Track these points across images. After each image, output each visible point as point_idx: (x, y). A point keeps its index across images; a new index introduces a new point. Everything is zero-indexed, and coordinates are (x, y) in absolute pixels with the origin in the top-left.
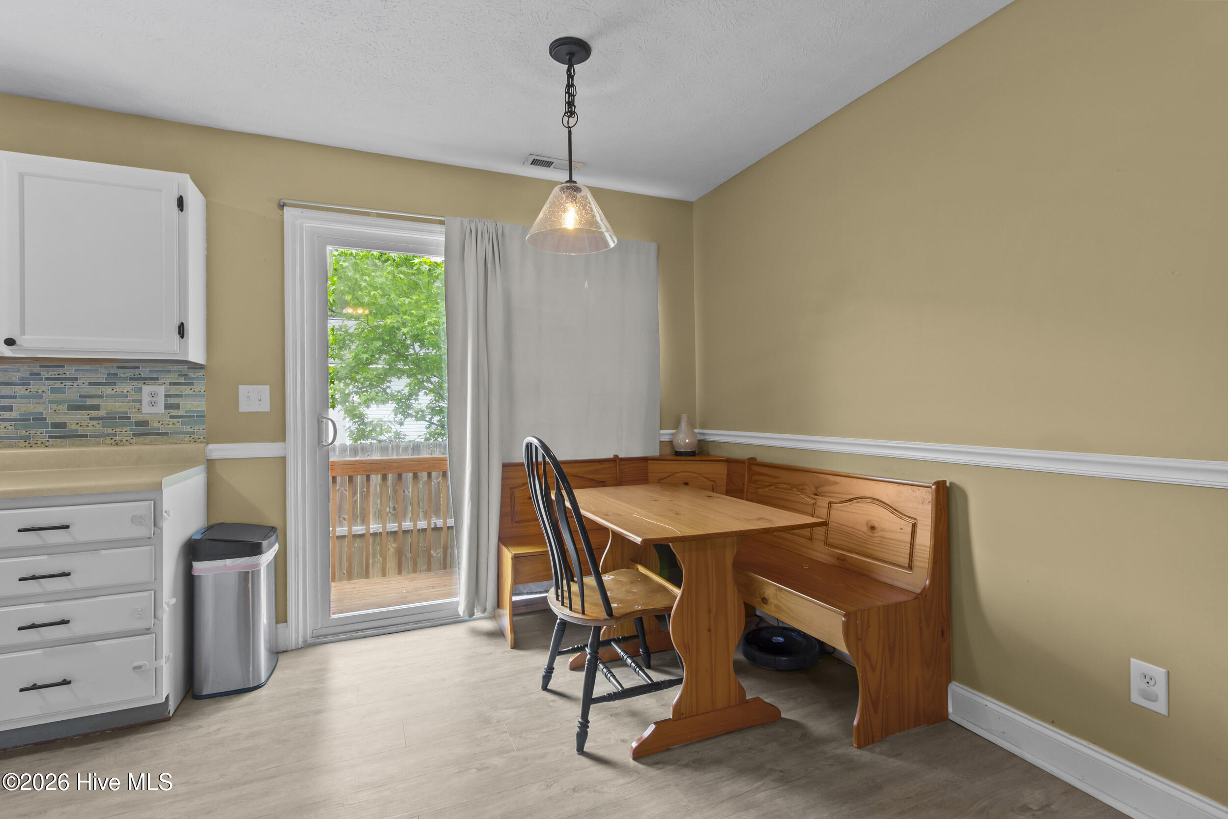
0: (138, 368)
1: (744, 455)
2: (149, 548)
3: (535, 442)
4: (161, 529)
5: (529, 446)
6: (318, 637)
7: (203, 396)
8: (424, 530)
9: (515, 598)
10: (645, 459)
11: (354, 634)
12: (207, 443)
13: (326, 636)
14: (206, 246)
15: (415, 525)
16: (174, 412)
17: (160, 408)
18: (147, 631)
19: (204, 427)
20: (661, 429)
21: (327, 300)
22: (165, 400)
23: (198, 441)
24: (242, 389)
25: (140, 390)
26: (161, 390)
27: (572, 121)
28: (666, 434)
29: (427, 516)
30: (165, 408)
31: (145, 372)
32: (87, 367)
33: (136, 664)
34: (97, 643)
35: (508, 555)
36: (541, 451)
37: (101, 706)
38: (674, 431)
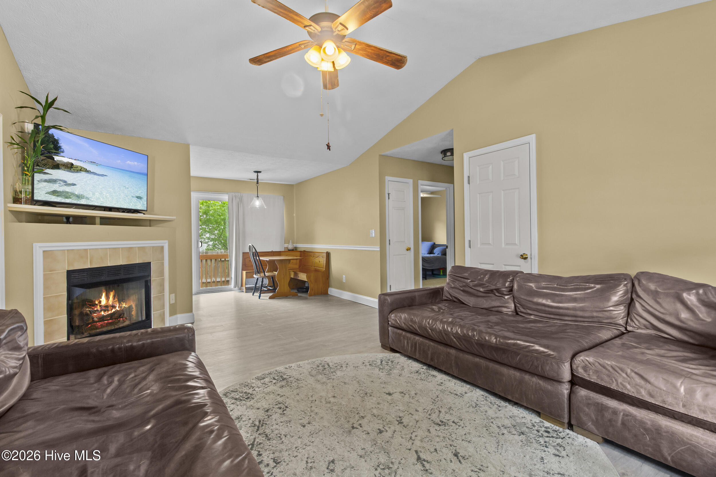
1: (302, 250)
3: (251, 245)
5: (250, 246)
8: (210, 282)
9: (246, 286)
10: (280, 252)
15: (206, 280)
20: (285, 244)
21: (199, 215)
27: (258, 185)
28: (286, 245)
29: (211, 278)
35: (244, 272)
36: (252, 246)
38: (288, 245)
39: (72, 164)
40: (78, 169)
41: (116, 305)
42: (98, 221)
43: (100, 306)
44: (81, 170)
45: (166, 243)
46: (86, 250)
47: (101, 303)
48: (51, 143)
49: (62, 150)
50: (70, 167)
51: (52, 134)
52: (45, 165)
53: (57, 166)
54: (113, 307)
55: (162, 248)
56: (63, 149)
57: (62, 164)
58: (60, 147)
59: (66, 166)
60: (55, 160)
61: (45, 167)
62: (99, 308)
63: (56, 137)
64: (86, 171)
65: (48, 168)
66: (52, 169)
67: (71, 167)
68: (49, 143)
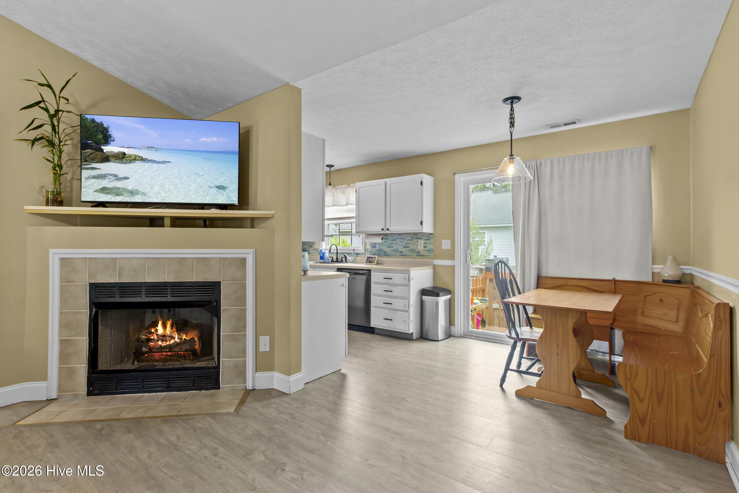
0: (417, 235)
2: (407, 288)
4: (410, 283)
6: (465, 335)
7: (433, 243)
11: (477, 338)
12: (434, 259)
13: (468, 335)
14: (434, 193)
16: (426, 249)
17: (422, 248)
18: (407, 311)
19: (433, 254)
22: (424, 245)
23: (431, 258)
24: (442, 240)
25: (418, 242)
26: (422, 242)
28: (657, 268)
30: (424, 247)
31: (419, 236)
32: (407, 235)
33: (404, 320)
34: (398, 312)
37: (398, 329)
38: (662, 266)
39: (124, 154)
40: (131, 158)
41: (174, 336)
42: (167, 222)
43: (157, 335)
44: (135, 159)
45: (249, 253)
46: (114, 259)
47: (157, 332)
48: (100, 133)
49: (112, 139)
50: (121, 157)
51: (101, 122)
52: (93, 159)
53: (106, 159)
54: (172, 338)
55: (243, 261)
56: (113, 137)
57: (112, 156)
58: (110, 136)
59: (117, 157)
60: (105, 151)
61: (93, 161)
62: (155, 337)
63: (105, 126)
64: (142, 159)
65: (97, 162)
66: (100, 162)
67: (123, 158)
68: (98, 133)
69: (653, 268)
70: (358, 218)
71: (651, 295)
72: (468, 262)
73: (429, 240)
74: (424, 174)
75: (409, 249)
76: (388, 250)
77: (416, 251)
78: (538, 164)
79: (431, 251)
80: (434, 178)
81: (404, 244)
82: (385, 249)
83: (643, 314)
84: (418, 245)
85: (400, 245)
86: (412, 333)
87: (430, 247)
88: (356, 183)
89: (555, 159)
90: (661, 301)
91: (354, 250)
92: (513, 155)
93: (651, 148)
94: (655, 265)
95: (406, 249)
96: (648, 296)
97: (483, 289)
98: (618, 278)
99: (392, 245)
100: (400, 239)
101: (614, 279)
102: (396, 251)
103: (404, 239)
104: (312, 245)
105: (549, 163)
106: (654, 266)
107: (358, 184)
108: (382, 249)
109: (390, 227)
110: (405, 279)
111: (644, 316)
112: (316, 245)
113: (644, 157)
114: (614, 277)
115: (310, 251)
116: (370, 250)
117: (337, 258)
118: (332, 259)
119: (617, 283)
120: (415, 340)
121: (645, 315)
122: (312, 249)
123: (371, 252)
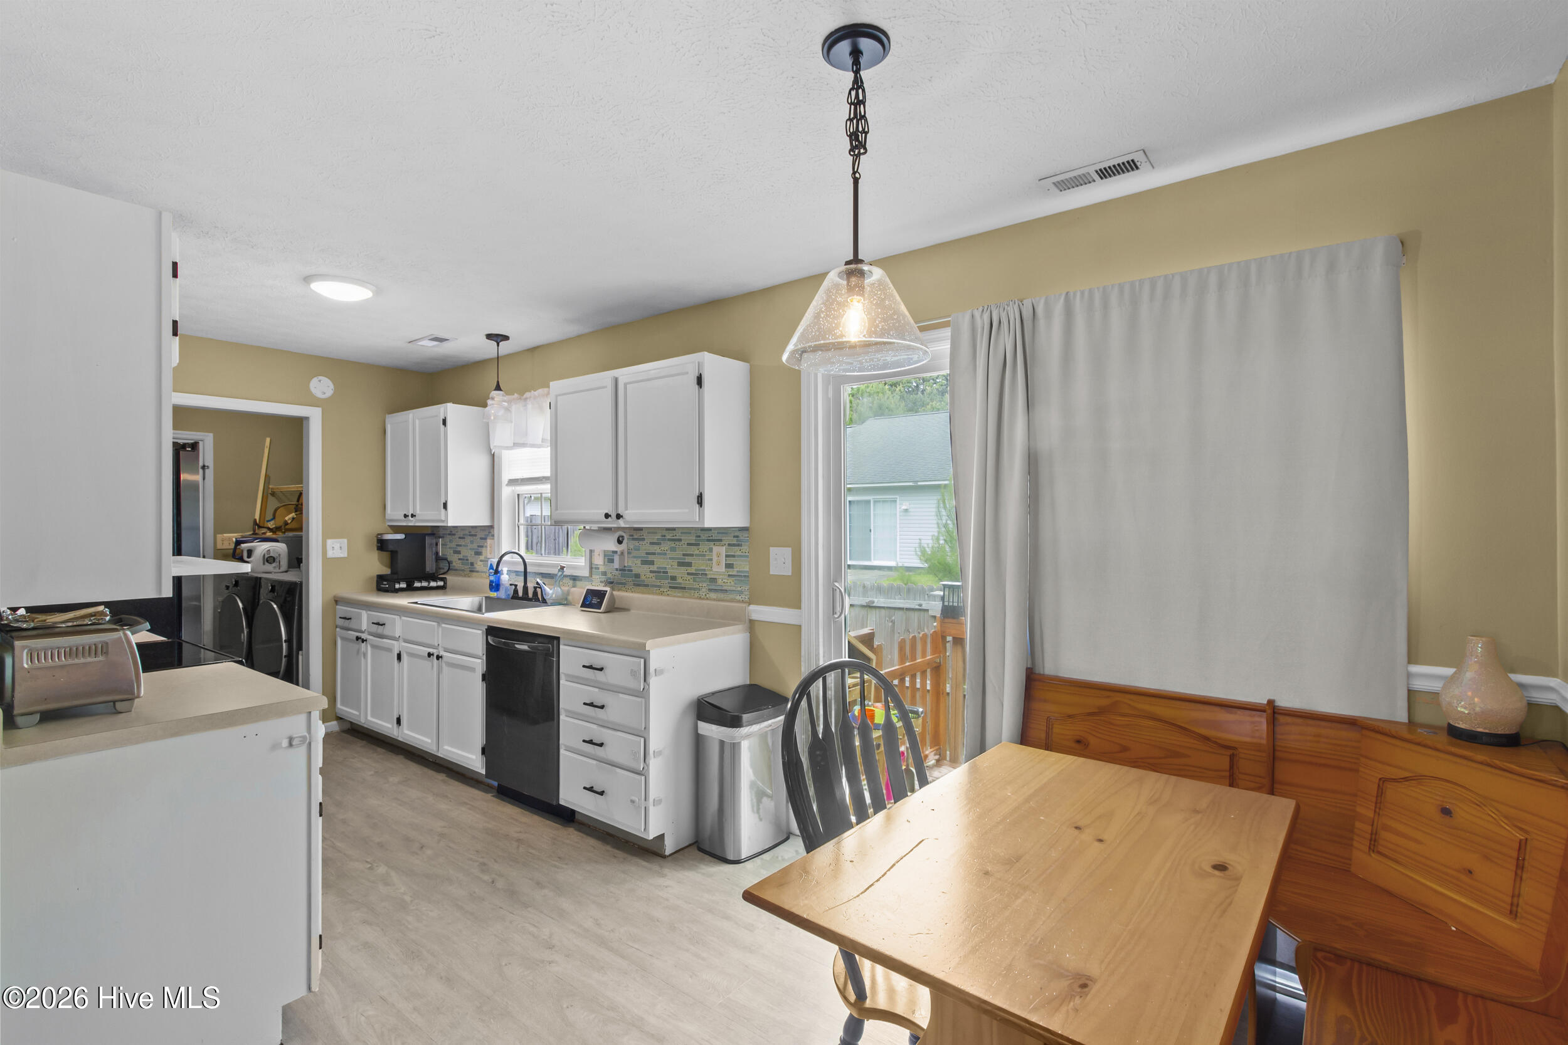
2: (641, 700)
4: (649, 685)
7: (747, 556)
12: (751, 604)
14: (750, 409)
16: (730, 571)
17: (723, 569)
18: (640, 772)
19: (748, 587)
22: (726, 560)
23: (745, 600)
24: (771, 549)
25: (711, 550)
26: (723, 550)
30: (726, 567)
31: (715, 534)
33: (633, 798)
34: (618, 771)
69: (1409, 675)
70: (554, 479)
71: (1406, 779)
72: (836, 616)
73: (738, 545)
74: (706, 353)
75: (692, 570)
76: (644, 571)
77: (709, 577)
78: (1028, 313)
79: (742, 577)
80: (750, 365)
81: (678, 554)
82: (637, 567)
83: (1373, 844)
84: (711, 560)
85: (670, 558)
86: (661, 837)
87: (742, 566)
88: (551, 383)
89: (1078, 295)
90: (1446, 812)
91: (562, 568)
92: (861, 261)
93: (1402, 243)
94: (1416, 663)
95: (683, 569)
96: (1395, 780)
97: (935, 665)
98: (1287, 700)
99: (651, 558)
100: (669, 540)
101: (1271, 702)
102: (661, 573)
103: (680, 540)
104: (480, 550)
105: (1059, 308)
106: (1415, 669)
107: (556, 386)
108: (630, 567)
109: (626, 509)
110: (634, 673)
111: (1379, 853)
112: (489, 548)
113: (1377, 274)
114: (1272, 698)
115: (476, 566)
116: (602, 569)
117: (525, 588)
118: (516, 591)
119: (1282, 719)
120: (671, 855)
121: (1381, 849)
122: (481, 561)
123: (604, 573)
